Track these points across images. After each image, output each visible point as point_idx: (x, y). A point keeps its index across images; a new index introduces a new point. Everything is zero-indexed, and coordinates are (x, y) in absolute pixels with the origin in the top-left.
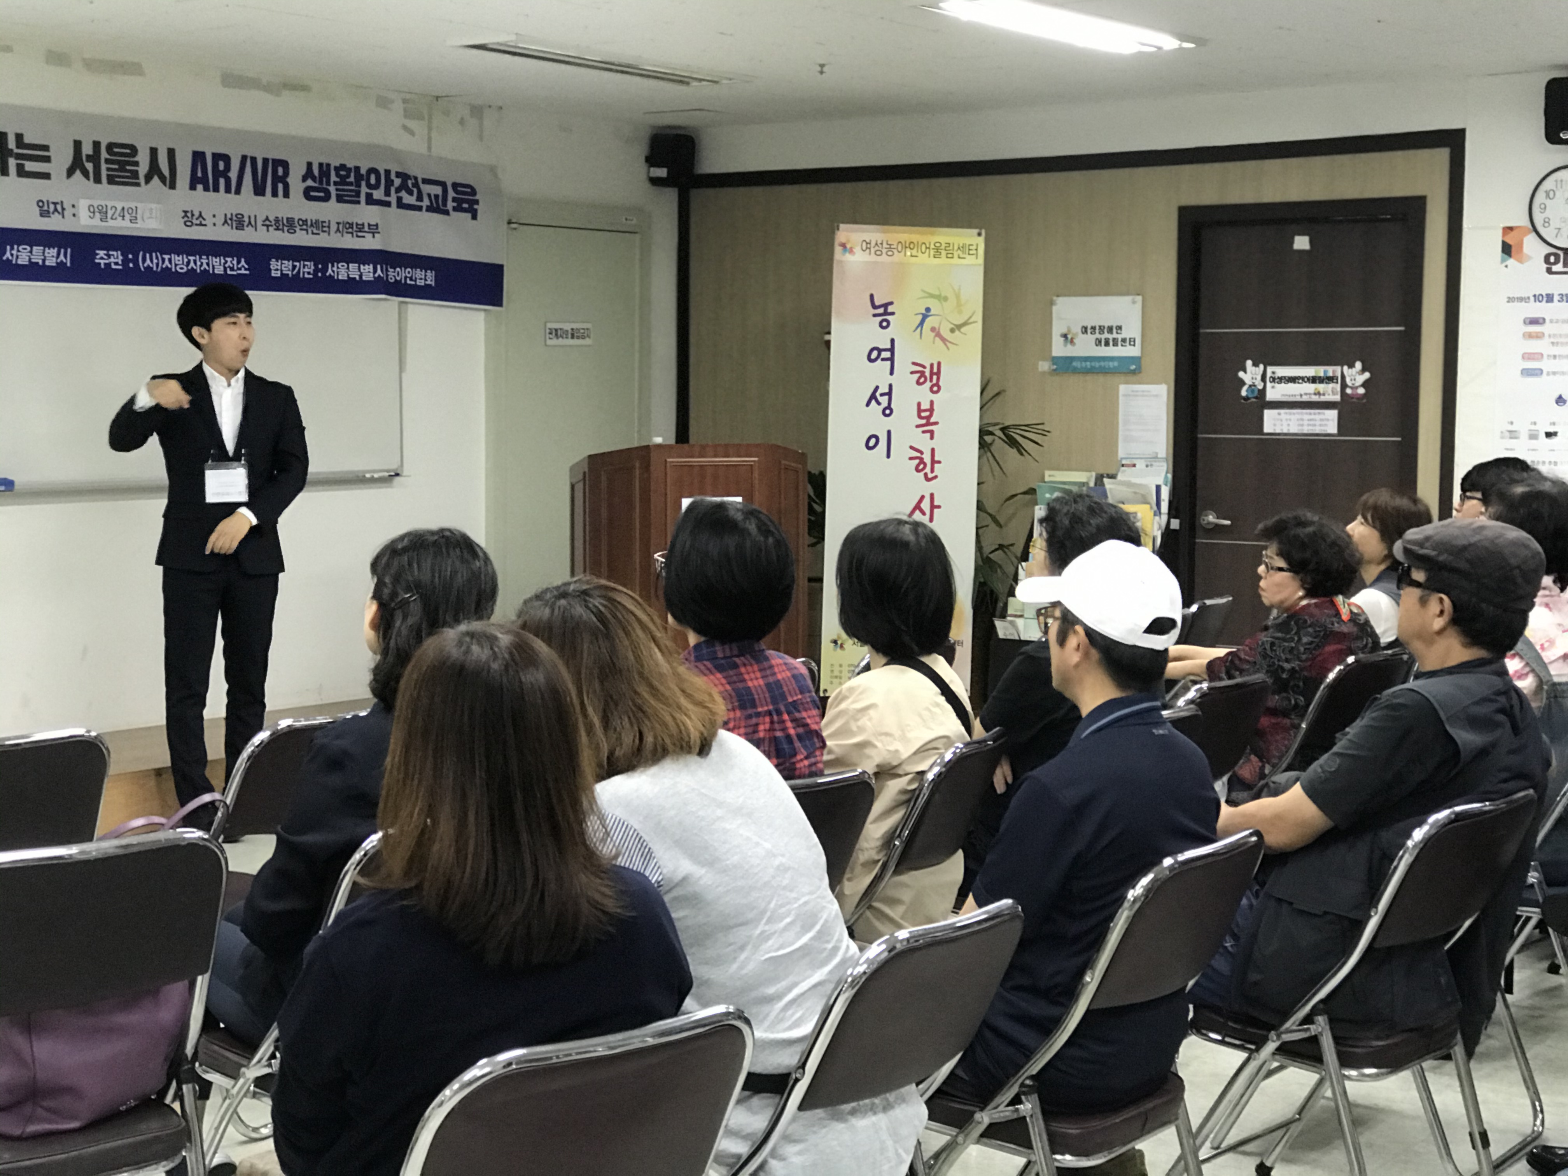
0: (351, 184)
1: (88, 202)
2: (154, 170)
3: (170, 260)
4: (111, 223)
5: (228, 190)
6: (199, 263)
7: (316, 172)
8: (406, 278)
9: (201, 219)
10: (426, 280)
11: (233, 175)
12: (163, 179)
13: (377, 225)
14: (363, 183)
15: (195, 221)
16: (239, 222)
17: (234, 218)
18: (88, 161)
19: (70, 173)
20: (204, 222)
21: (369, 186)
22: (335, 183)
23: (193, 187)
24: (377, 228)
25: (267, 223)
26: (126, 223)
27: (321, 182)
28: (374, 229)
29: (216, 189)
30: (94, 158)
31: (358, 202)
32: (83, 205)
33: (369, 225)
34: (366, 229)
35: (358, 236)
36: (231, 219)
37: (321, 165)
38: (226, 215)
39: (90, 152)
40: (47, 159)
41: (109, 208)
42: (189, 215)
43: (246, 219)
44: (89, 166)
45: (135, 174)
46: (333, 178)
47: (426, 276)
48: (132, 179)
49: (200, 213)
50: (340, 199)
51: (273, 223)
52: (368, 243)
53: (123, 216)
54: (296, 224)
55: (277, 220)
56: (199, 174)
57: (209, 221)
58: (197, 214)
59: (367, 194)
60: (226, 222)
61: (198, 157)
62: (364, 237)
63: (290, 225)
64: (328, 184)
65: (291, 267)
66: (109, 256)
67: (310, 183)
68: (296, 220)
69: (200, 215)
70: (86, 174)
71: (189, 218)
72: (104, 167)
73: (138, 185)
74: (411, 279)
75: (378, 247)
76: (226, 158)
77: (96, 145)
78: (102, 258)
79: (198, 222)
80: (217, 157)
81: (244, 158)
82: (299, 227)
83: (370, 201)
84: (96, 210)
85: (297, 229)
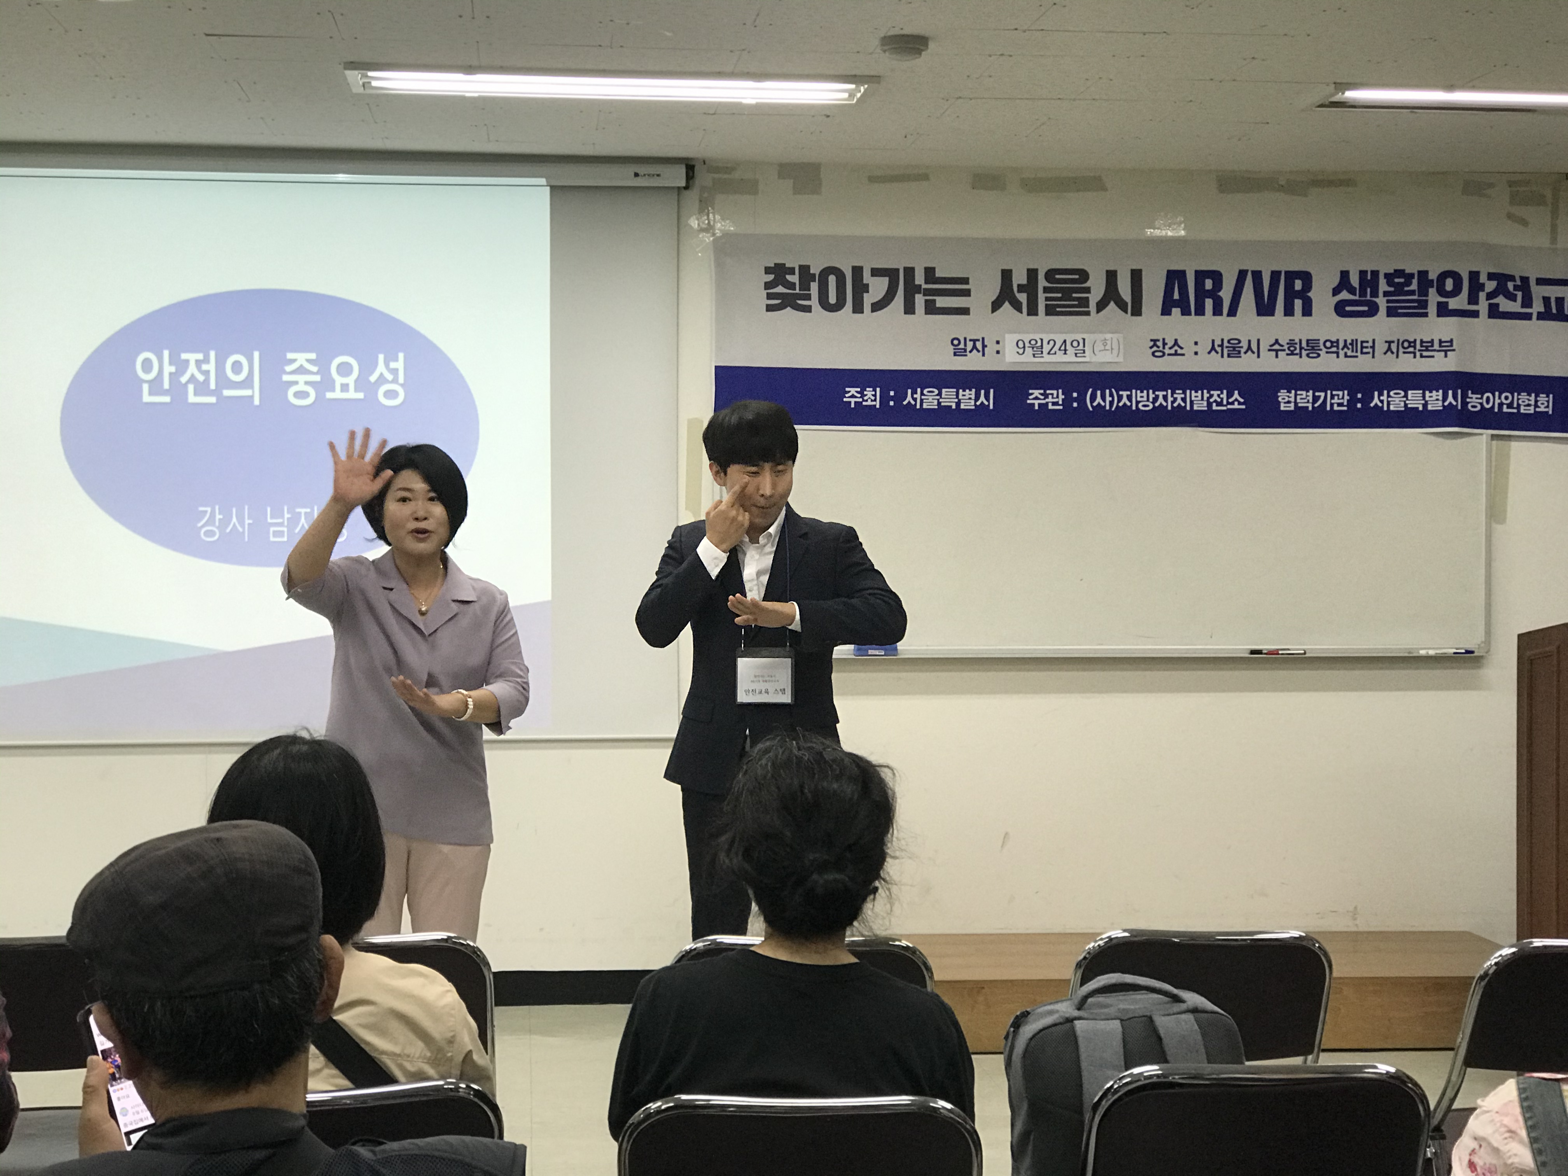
0: (1412, 293)
1: (1018, 337)
2: (1111, 294)
3: (1129, 398)
4: (1047, 358)
5: (1217, 311)
6: (1170, 399)
7: (1355, 281)
8: (1501, 405)
9: (1176, 348)
10: (1536, 406)
11: (1226, 294)
12: (1122, 306)
13: (1451, 341)
14: (1432, 291)
15: (1167, 351)
16: (1234, 349)
17: (1226, 344)
18: (1019, 291)
19: (996, 306)
20: (1180, 351)
21: (1441, 292)
22: (1386, 294)
23: (1166, 311)
24: (1452, 346)
25: (1277, 347)
26: (1070, 357)
27: (1363, 293)
28: (1446, 346)
29: (1200, 311)
30: (1030, 288)
31: (1425, 315)
32: (1010, 340)
33: (1441, 342)
34: (1436, 346)
35: (1422, 356)
36: (1221, 346)
37: (1363, 273)
38: (1213, 341)
39: (1024, 281)
40: (967, 293)
41: (1045, 343)
42: (1160, 344)
43: (1244, 345)
44: (1023, 297)
45: (1085, 302)
46: (1383, 286)
47: (1536, 401)
48: (1081, 308)
49: (1176, 340)
50: (1392, 312)
51: (1286, 347)
52: (1438, 364)
53: (1065, 350)
54: (1322, 347)
55: (1291, 343)
56: (1176, 296)
57: (1188, 348)
58: (1170, 343)
59: (1439, 304)
60: (1213, 348)
61: (1175, 277)
62: (1433, 357)
63: (1313, 348)
64: (1375, 294)
65: (1311, 399)
66: (1046, 396)
67: (1345, 295)
68: (1321, 342)
69: (1176, 342)
70: (1017, 306)
71: (1157, 347)
72: (1041, 296)
73: (1088, 313)
74: (1510, 406)
75: (1453, 369)
76: (1217, 277)
77: (1032, 274)
78: (1036, 398)
79: (1172, 351)
80: (1201, 276)
81: (1242, 274)
82: (1325, 350)
83: (1443, 311)
84: (1027, 345)
85: (1322, 353)
